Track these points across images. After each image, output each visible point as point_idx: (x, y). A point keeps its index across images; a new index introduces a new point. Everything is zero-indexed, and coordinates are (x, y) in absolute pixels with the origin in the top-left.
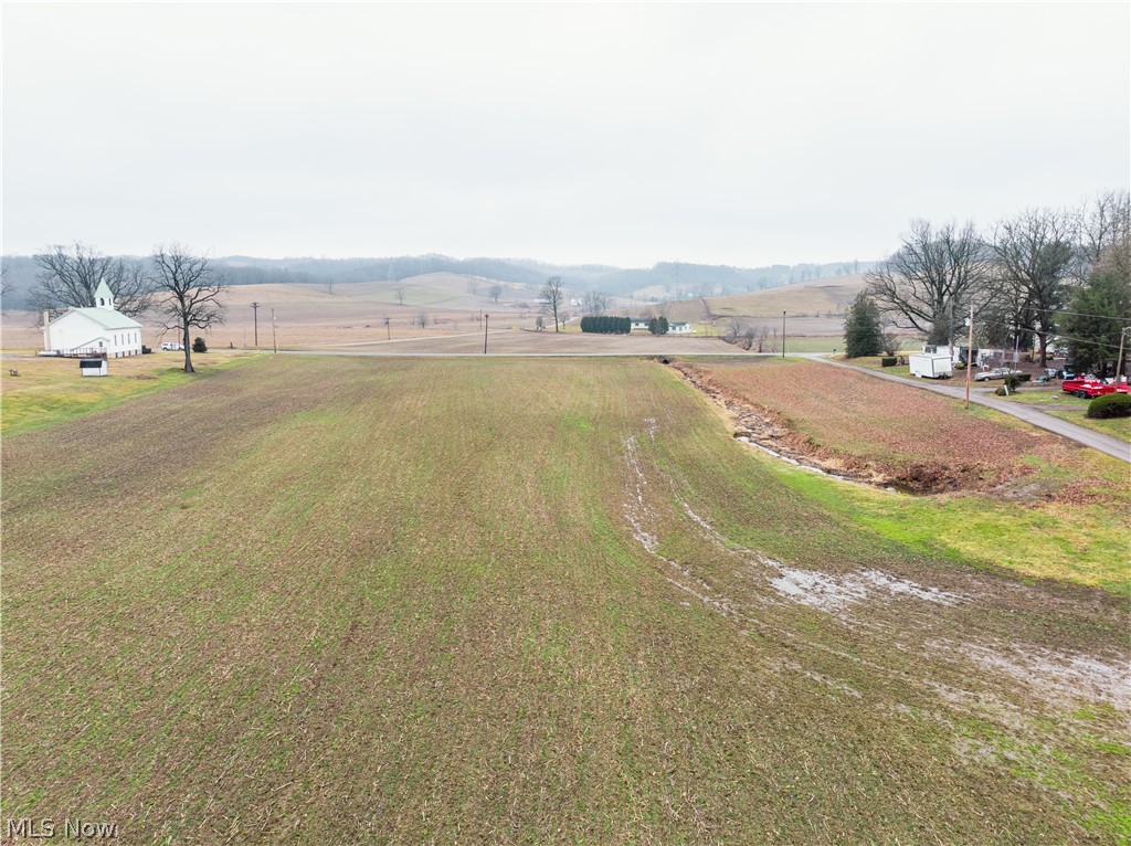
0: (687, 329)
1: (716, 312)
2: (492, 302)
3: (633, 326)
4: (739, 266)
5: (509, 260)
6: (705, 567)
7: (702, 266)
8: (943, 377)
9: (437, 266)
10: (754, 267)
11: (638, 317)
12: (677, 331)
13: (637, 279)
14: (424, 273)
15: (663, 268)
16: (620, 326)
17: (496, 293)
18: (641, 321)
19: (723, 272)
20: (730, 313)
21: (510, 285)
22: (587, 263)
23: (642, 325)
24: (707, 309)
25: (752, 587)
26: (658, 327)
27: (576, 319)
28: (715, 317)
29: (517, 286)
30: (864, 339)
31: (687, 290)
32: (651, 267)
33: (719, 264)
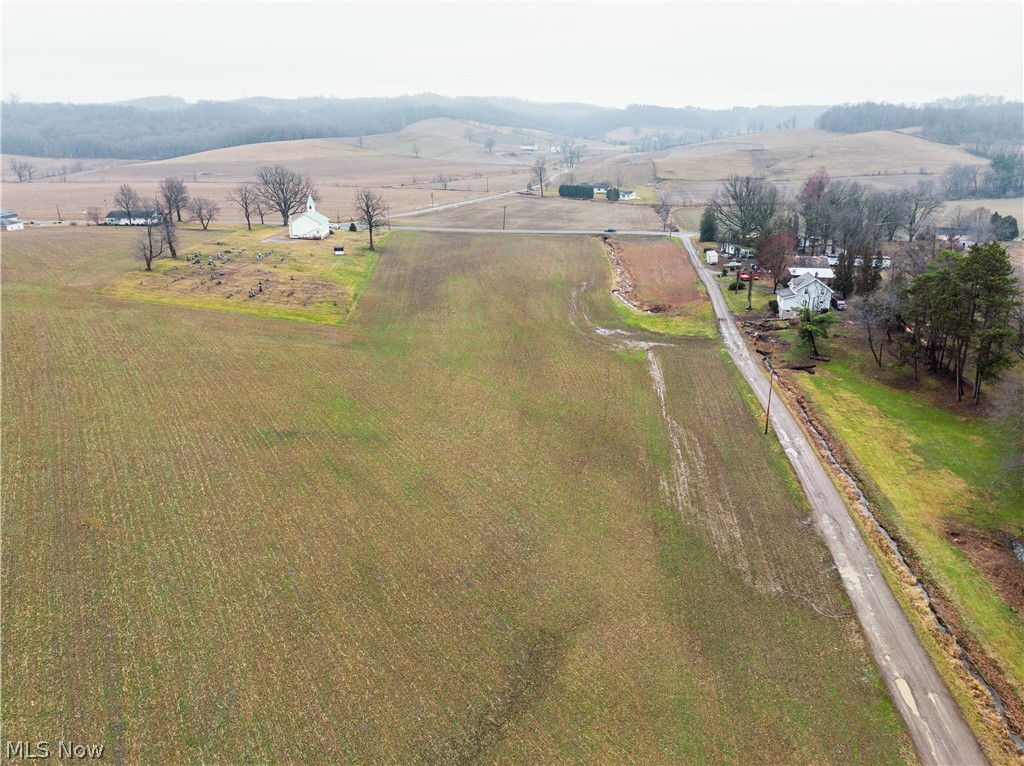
0: (634, 196)
1: (661, 176)
2: (486, 152)
3: (596, 190)
6: (583, 328)
9: (435, 111)
11: (601, 180)
12: (626, 198)
15: (633, 108)
16: (587, 191)
18: (601, 186)
20: (672, 177)
21: (500, 130)
23: (602, 191)
24: (655, 171)
25: (593, 330)
26: (613, 192)
28: (659, 180)
32: (624, 108)
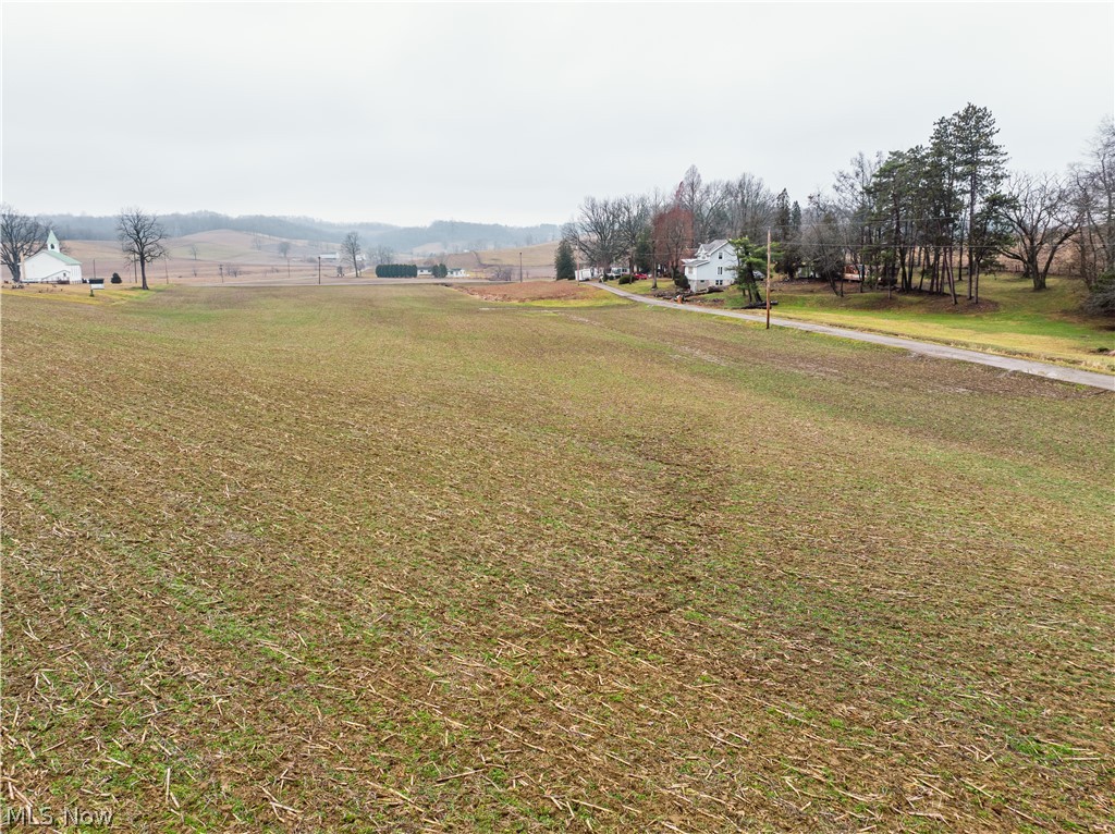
0: (462, 274)
1: (484, 262)
2: (280, 257)
3: (419, 273)
4: (511, 225)
5: (285, 217)
7: (475, 225)
8: (587, 280)
9: (216, 223)
10: (524, 227)
11: (422, 265)
12: (454, 274)
13: (414, 236)
14: (203, 231)
15: (439, 225)
16: (409, 271)
17: (284, 248)
18: (425, 268)
19: (496, 231)
20: (498, 263)
21: (293, 242)
22: (365, 221)
23: (426, 272)
24: (479, 259)
26: (439, 271)
27: (370, 269)
28: (485, 266)
29: (300, 243)
30: (566, 269)
31: (462, 246)
32: (428, 226)
33: (492, 223)
